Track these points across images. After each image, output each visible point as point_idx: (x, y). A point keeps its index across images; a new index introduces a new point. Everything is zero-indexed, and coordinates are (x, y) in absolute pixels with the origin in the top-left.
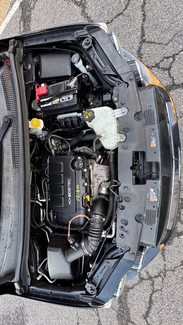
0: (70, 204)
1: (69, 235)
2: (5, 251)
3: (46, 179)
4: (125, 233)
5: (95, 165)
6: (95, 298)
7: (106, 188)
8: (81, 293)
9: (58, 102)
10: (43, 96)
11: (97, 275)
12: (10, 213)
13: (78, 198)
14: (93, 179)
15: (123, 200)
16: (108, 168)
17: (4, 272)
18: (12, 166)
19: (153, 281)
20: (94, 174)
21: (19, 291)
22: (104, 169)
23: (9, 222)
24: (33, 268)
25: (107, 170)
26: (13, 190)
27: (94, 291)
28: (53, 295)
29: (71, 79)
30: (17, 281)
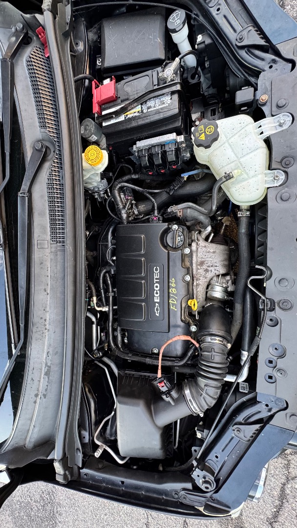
0: (158, 315)
1: (159, 375)
2: (35, 402)
3: (108, 268)
4: (279, 374)
5: (202, 243)
6: (211, 497)
7: (223, 287)
8: (183, 487)
9: (138, 112)
10: (107, 103)
11: (216, 453)
12: (46, 329)
13: (173, 305)
14: (197, 271)
15: (277, 307)
16: (226, 250)
17: (33, 440)
18: (49, 238)
19: (289, 461)
20: (199, 260)
21: (62, 477)
22: (218, 251)
23: (44, 347)
24: (86, 434)
25: (224, 254)
26: (52, 285)
27: (211, 486)
28: (126, 487)
29: (167, 64)
30: (60, 458)
